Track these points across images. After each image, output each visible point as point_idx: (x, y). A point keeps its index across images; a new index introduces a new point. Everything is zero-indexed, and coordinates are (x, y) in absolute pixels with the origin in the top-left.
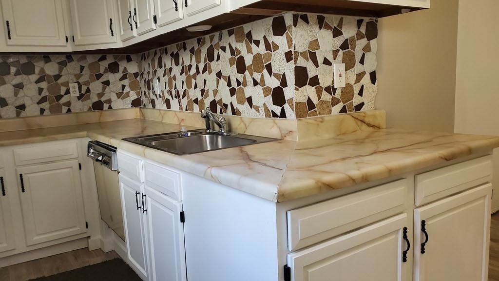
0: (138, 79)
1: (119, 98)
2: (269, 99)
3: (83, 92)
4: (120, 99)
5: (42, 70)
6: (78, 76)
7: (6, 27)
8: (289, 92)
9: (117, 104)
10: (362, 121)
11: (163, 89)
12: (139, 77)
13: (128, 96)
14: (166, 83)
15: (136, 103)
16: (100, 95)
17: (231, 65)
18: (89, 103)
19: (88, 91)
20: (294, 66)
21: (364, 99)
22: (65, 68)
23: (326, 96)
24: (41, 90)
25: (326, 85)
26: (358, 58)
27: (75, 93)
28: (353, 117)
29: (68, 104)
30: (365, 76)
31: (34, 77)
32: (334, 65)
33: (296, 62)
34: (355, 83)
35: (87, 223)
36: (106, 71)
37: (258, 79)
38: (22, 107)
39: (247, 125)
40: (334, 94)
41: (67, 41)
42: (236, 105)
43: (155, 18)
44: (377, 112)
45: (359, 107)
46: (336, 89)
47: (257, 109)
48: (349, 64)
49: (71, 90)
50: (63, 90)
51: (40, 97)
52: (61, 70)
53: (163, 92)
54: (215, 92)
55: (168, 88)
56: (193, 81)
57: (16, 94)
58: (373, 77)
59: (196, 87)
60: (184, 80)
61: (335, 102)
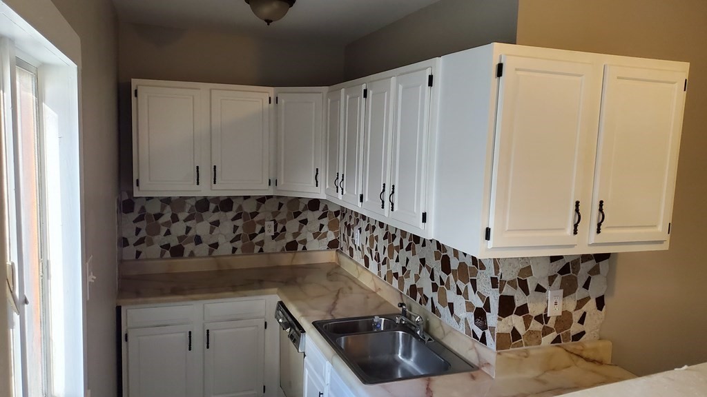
0: (339, 217)
1: (315, 238)
2: (471, 317)
3: (278, 231)
4: (316, 240)
5: (240, 207)
6: (275, 214)
7: (213, 172)
8: (492, 318)
9: (313, 244)
10: (579, 356)
11: (364, 244)
12: (340, 216)
13: (326, 237)
14: (367, 239)
15: (333, 245)
16: (296, 235)
17: (437, 259)
18: (283, 243)
19: (284, 229)
20: (499, 295)
21: (585, 327)
22: (263, 205)
23: (536, 326)
24: (236, 228)
25: (537, 313)
26: (581, 282)
27: (270, 231)
28: (567, 351)
29: (261, 243)
30: (589, 302)
31: (231, 214)
32: (549, 292)
33: (501, 291)
34: (575, 310)
35: (264, 387)
36: (305, 209)
37: (462, 288)
38: (215, 246)
39: (446, 332)
40: (546, 323)
41: (270, 185)
42: (437, 304)
43: (362, 197)
44: (601, 344)
45: (578, 337)
46: (549, 317)
47: (458, 320)
48: (568, 289)
49: (266, 229)
50: (258, 228)
51: (234, 236)
52: (258, 207)
53: (363, 246)
54: (417, 278)
55: (368, 245)
56: (396, 254)
57: (211, 232)
58: (600, 303)
59: (397, 261)
60: (387, 247)
61: (546, 331)
